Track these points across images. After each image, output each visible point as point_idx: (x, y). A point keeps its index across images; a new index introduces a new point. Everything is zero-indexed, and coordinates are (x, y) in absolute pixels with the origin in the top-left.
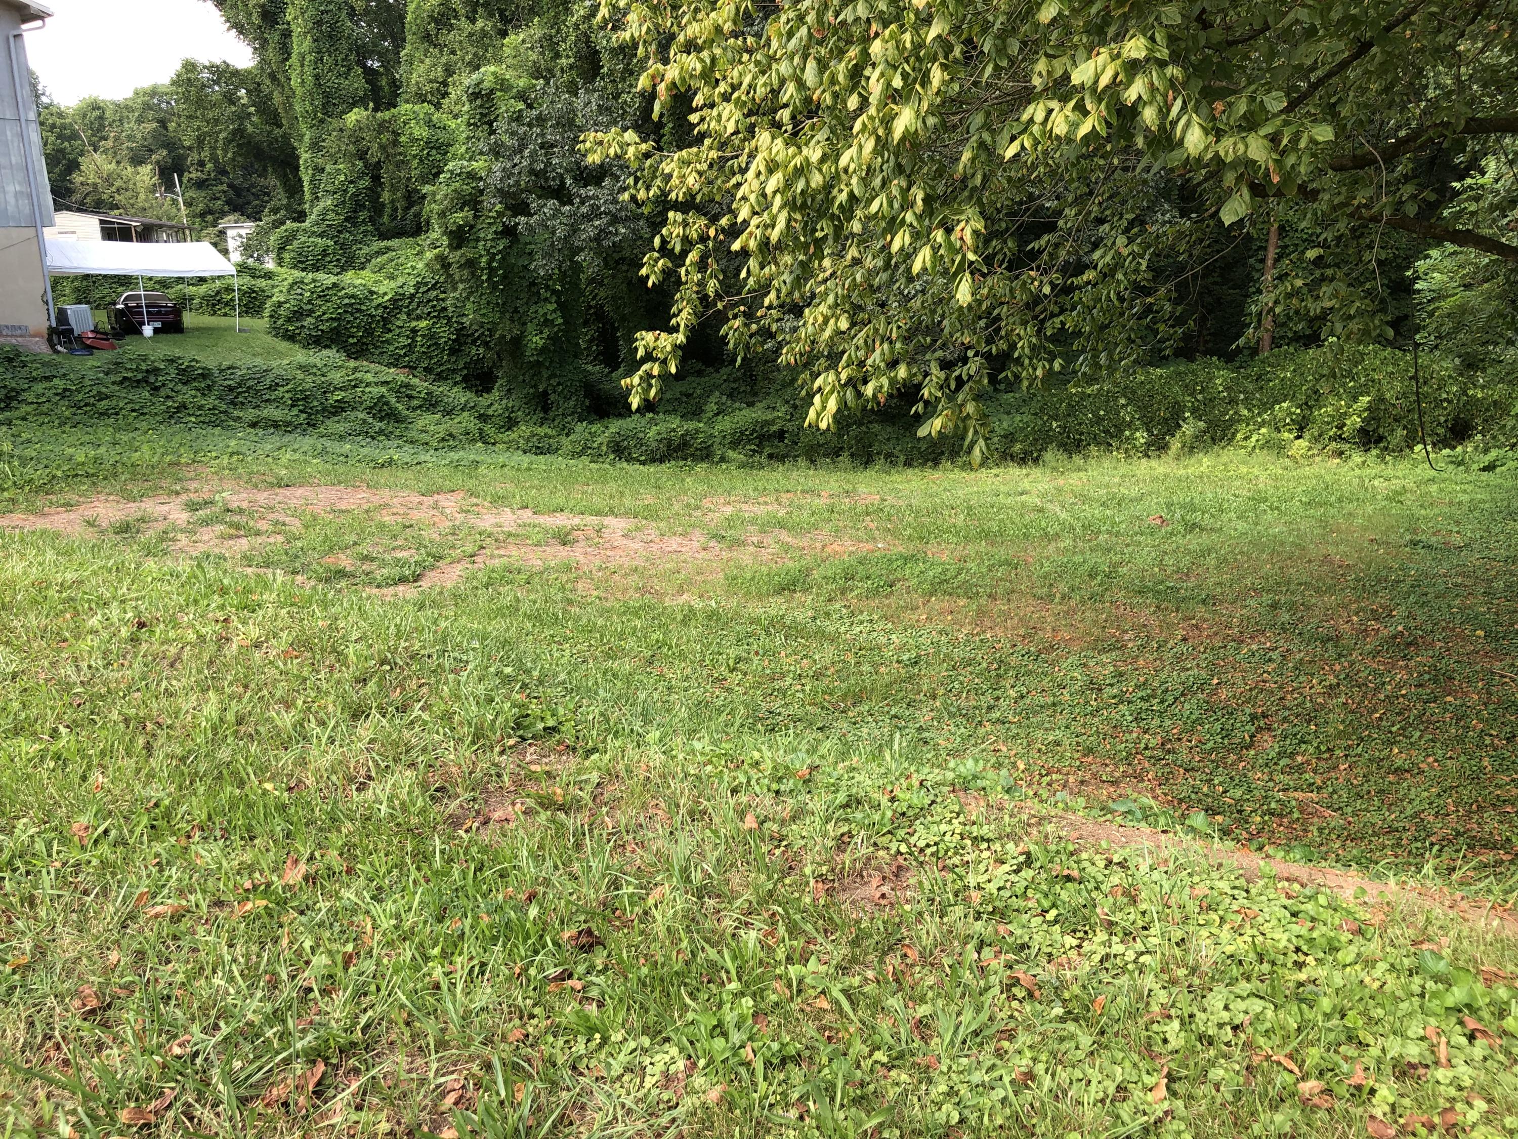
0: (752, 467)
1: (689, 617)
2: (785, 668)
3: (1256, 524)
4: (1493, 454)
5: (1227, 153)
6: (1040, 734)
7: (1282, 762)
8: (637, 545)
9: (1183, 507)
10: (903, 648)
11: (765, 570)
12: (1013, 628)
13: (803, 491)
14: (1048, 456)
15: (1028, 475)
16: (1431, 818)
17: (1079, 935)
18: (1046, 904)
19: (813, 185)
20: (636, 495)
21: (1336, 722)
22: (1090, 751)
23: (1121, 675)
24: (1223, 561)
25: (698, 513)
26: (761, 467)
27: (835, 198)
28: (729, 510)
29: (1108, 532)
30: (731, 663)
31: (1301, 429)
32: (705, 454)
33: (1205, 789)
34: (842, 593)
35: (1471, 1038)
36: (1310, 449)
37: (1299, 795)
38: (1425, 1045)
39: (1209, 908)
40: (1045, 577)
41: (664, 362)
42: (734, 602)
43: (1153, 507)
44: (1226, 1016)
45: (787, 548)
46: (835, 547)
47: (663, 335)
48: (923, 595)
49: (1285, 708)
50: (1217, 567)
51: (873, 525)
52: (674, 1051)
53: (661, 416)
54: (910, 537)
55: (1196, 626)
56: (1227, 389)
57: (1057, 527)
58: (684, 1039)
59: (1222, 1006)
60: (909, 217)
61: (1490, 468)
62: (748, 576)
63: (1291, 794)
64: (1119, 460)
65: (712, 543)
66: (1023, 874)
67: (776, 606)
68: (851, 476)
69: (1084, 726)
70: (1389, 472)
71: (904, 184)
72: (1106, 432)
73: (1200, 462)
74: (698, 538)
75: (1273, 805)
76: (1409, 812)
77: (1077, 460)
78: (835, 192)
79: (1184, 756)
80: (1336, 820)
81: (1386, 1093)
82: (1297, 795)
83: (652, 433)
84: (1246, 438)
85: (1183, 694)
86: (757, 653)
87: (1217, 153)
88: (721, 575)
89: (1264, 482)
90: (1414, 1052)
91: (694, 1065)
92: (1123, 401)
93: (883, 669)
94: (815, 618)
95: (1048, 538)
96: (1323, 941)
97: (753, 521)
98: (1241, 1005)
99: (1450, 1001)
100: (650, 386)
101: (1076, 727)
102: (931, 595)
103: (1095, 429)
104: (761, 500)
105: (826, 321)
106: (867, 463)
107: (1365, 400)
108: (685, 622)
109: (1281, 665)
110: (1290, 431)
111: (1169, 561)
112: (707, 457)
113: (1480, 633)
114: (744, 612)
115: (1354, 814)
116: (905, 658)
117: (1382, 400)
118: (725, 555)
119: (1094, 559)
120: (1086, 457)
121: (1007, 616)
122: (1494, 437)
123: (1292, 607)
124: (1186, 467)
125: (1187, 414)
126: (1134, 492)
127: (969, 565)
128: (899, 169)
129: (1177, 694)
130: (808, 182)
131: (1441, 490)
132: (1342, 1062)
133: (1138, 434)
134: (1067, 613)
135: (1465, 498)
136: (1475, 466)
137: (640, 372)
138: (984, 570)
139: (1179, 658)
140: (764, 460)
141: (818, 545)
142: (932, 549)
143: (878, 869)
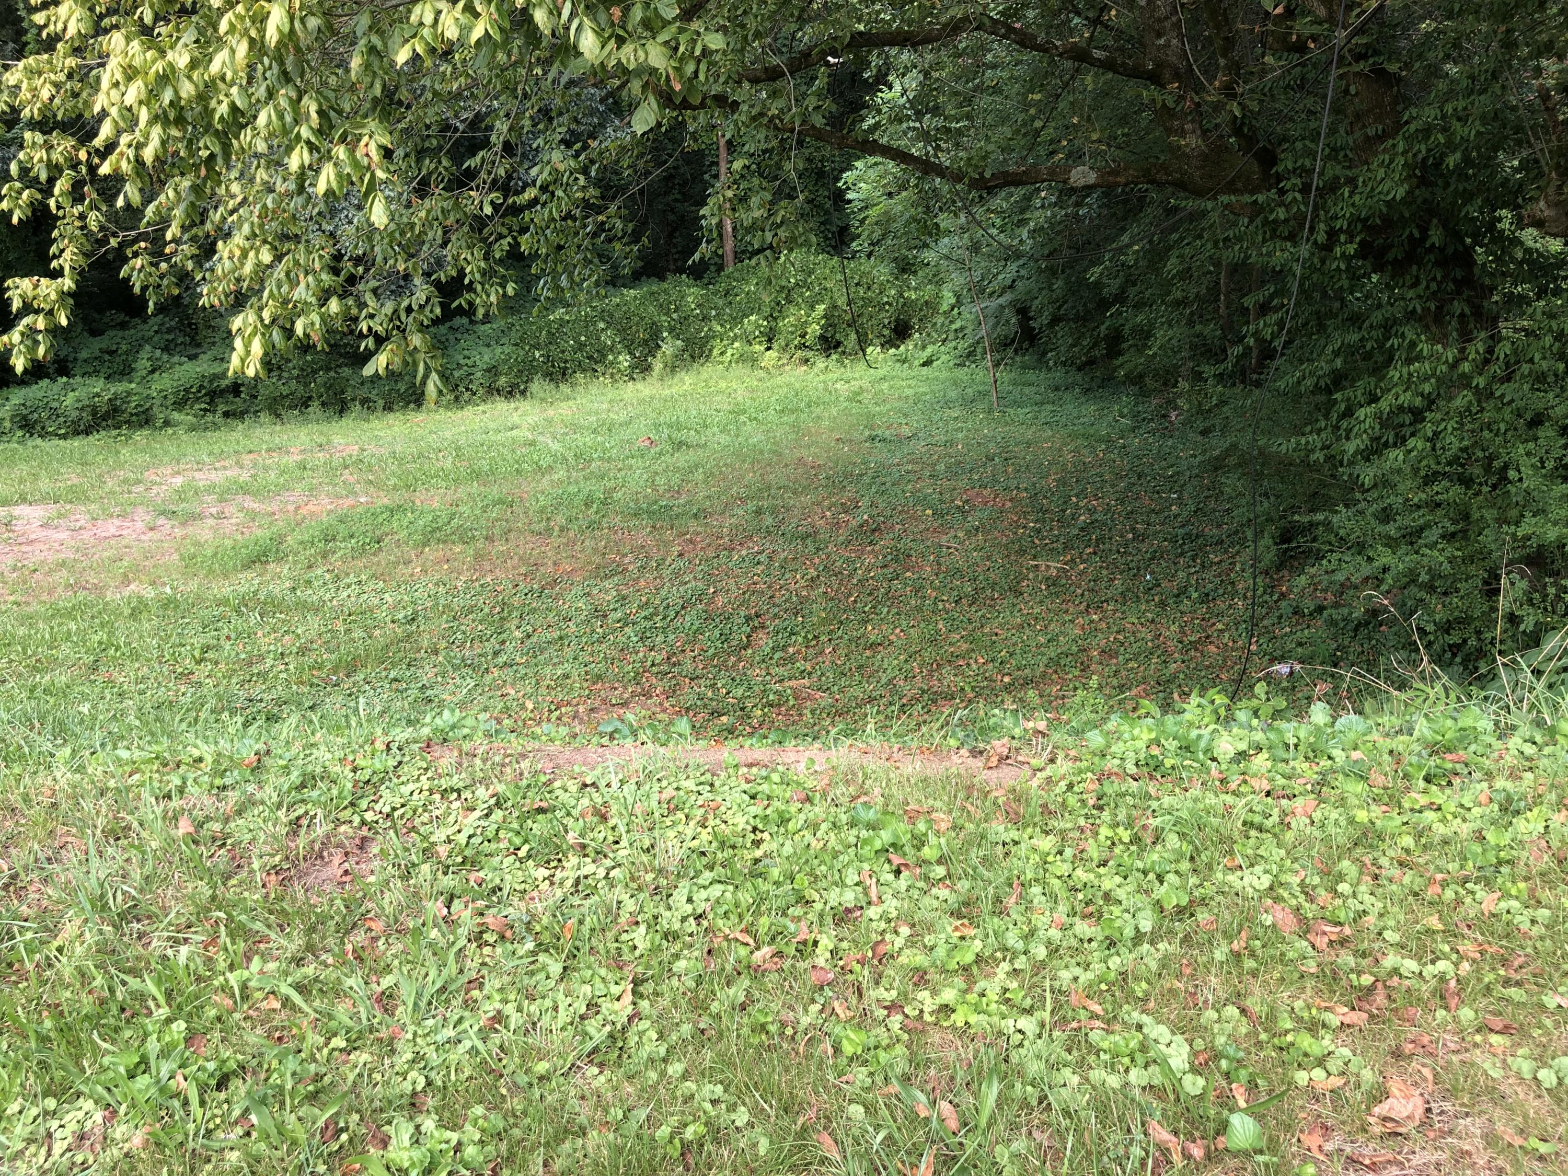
0: (206, 429)
1: (138, 610)
2: (263, 649)
3: (737, 436)
4: (930, 350)
5: (628, 60)
6: (548, 670)
7: (777, 656)
8: (63, 535)
9: (670, 426)
10: (398, 604)
11: (228, 543)
12: (514, 568)
13: (269, 450)
14: (535, 387)
15: (516, 409)
16: (902, 683)
17: (553, 864)
18: (518, 841)
19: (184, 95)
20: (55, 476)
21: (818, 611)
22: (599, 677)
23: (624, 598)
24: (709, 475)
25: (140, 488)
26: (216, 427)
27: (214, 110)
28: (178, 481)
29: (600, 459)
30: (197, 654)
31: (770, 340)
32: (144, 419)
33: (710, 694)
34: (324, 557)
35: (898, 872)
36: (780, 359)
37: (793, 683)
38: (859, 889)
39: (677, 808)
40: (542, 510)
41: (51, 313)
42: (193, 585)
43: (642, 428)
44: (689, 908)
45: (253, 515)
46: (310, 507)
47: (44, 281)
48: (416, 546)
49: (775, 605)
50: (705, 481)
51: (352, 479)
52: (89, 1105)
53: (78, 379)
54: (395, 488)
55: (691, 541)
56: (699, 306)
57: (549, 459)
58: (99, 1089)
59: (685, 899)
60: (305, 132)
61: (927, 363)
62: (209, 553)
63: (786, 684)
64: (606, 385)
65: (161, 521)
66: (493, 817)
67: (247, 582)
68: (324, 427)
69: (592, 655)
70: (849, 374)
71: (293, 94)
72: (590, 358)
73: (682, 380)
74: (142, 518)
75: (771, 697)
76: (884, 681)
77: (565, 388)
78: (213, 103)
79: (688, 666)
80: (825, 700)
81: (826, 942)
82: (791, 683)
83: (70, 400)
84: (722, 354)
85: (683, 608)
86: (228, 638)
87: (619, 62)
88: (176, 556)
89: (741, 395)
90: (849, 897)
91: (115, 1113)
92: (602, 325)
93: (377, 632)
94: (294, 589)
95: (541, 471)
96: (775, 816)
97: (210, 489)
98: (703, 894)
99: (878, 845)
100: (36, 342)
101: (585, 657)
102: (425, 545)
103: (578, 355)
104: (217, 465)
105: (244, 255)
106: (341, 412)
107: (821, 308)
108: (134, 614)
109: (768, 567)
110: (760, 343)
111: (660, 481)
112: (147, 422)
113: (929, 512)
114: (208, 594)
115: (841, 691)
116: (401, 616)
117: (835, 307)
118: (178, 532)
119: (588, 487)
120: (573, 385)
121: (506, 556)
122: (929, 335)
123: (774, 511)
124: (670, 387)
125: (665, 334)
126: (623, 417)
127: (462, 509)
128: (286, 77)
129: (678, 608)
130: (176, 92)
131: (891, 387)
132: (789, 923)
133: (621, 358)
134: (567, 545)
135: (909, 392)
136: (916, 363)
137: (20, 328)
138: (478, 512)
139: (677, 574)
140: (218, 418)
141: (291, 508)
142: (419, 498)
143: (339, 845)
